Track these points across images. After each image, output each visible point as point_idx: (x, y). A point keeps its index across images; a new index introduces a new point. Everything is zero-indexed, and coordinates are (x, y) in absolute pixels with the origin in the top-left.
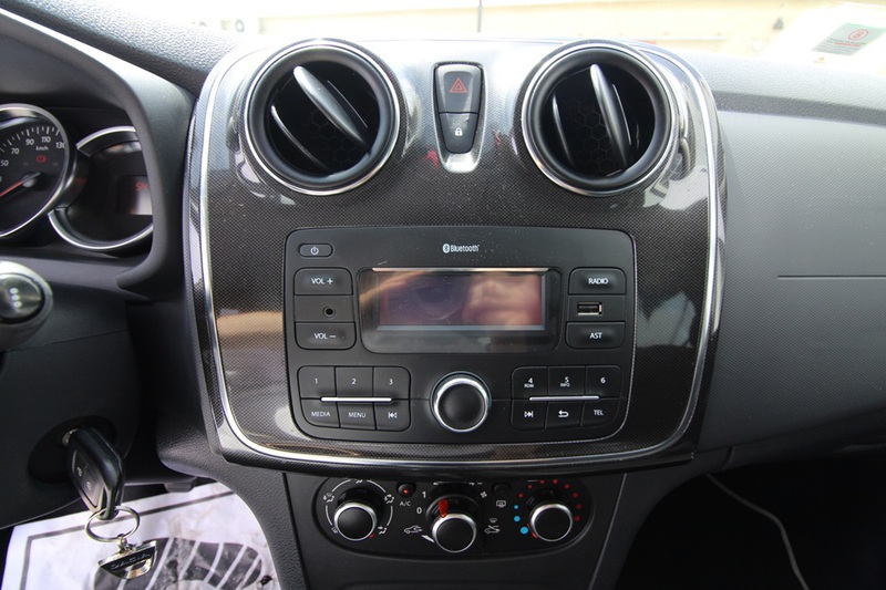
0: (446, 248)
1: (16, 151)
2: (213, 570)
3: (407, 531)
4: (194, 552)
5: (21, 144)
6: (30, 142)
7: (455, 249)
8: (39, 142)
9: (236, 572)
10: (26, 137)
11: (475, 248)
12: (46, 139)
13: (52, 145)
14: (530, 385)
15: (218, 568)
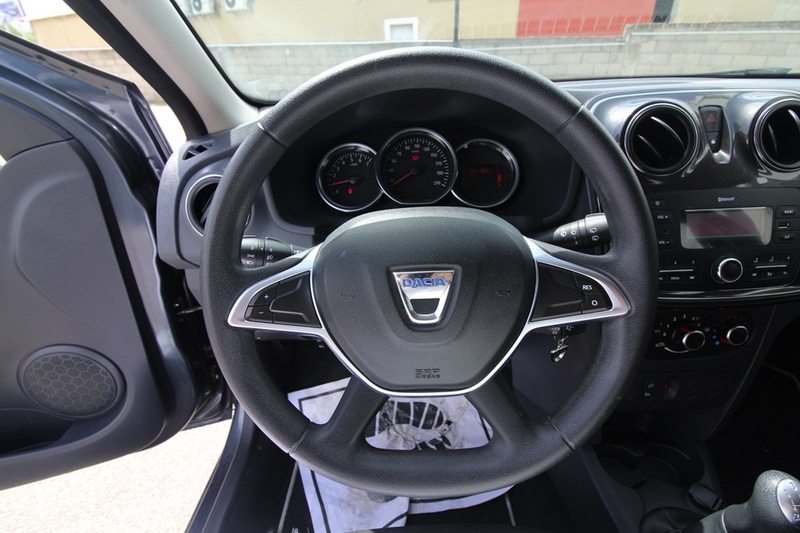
0: (720, 199)
1: (400, 153)
2: (412, 418)
3: (657, 345)
4: (395, 408)
5: (403, 150)
6: (407, 148)
7: (723, 199)
8: (413, 148)
9: (426, 419)
10: (405, 145)
11: (732, 199)
12: (417, 146)
13: (421, 149)
14: (756, 261)
15: (414, 417)
